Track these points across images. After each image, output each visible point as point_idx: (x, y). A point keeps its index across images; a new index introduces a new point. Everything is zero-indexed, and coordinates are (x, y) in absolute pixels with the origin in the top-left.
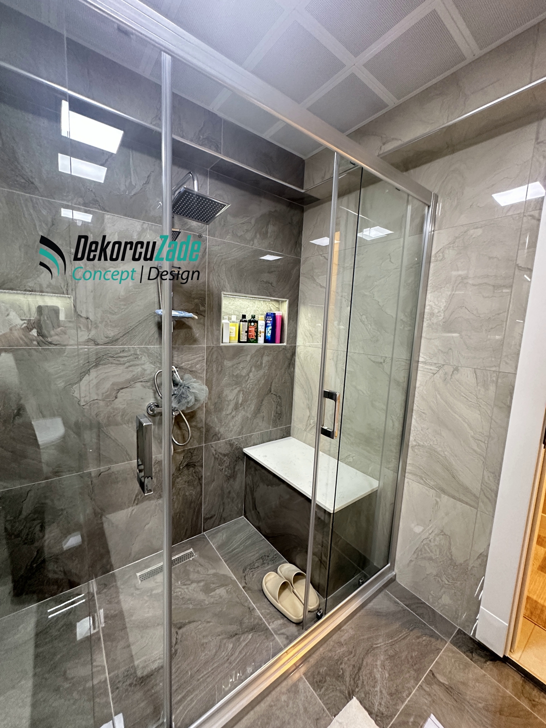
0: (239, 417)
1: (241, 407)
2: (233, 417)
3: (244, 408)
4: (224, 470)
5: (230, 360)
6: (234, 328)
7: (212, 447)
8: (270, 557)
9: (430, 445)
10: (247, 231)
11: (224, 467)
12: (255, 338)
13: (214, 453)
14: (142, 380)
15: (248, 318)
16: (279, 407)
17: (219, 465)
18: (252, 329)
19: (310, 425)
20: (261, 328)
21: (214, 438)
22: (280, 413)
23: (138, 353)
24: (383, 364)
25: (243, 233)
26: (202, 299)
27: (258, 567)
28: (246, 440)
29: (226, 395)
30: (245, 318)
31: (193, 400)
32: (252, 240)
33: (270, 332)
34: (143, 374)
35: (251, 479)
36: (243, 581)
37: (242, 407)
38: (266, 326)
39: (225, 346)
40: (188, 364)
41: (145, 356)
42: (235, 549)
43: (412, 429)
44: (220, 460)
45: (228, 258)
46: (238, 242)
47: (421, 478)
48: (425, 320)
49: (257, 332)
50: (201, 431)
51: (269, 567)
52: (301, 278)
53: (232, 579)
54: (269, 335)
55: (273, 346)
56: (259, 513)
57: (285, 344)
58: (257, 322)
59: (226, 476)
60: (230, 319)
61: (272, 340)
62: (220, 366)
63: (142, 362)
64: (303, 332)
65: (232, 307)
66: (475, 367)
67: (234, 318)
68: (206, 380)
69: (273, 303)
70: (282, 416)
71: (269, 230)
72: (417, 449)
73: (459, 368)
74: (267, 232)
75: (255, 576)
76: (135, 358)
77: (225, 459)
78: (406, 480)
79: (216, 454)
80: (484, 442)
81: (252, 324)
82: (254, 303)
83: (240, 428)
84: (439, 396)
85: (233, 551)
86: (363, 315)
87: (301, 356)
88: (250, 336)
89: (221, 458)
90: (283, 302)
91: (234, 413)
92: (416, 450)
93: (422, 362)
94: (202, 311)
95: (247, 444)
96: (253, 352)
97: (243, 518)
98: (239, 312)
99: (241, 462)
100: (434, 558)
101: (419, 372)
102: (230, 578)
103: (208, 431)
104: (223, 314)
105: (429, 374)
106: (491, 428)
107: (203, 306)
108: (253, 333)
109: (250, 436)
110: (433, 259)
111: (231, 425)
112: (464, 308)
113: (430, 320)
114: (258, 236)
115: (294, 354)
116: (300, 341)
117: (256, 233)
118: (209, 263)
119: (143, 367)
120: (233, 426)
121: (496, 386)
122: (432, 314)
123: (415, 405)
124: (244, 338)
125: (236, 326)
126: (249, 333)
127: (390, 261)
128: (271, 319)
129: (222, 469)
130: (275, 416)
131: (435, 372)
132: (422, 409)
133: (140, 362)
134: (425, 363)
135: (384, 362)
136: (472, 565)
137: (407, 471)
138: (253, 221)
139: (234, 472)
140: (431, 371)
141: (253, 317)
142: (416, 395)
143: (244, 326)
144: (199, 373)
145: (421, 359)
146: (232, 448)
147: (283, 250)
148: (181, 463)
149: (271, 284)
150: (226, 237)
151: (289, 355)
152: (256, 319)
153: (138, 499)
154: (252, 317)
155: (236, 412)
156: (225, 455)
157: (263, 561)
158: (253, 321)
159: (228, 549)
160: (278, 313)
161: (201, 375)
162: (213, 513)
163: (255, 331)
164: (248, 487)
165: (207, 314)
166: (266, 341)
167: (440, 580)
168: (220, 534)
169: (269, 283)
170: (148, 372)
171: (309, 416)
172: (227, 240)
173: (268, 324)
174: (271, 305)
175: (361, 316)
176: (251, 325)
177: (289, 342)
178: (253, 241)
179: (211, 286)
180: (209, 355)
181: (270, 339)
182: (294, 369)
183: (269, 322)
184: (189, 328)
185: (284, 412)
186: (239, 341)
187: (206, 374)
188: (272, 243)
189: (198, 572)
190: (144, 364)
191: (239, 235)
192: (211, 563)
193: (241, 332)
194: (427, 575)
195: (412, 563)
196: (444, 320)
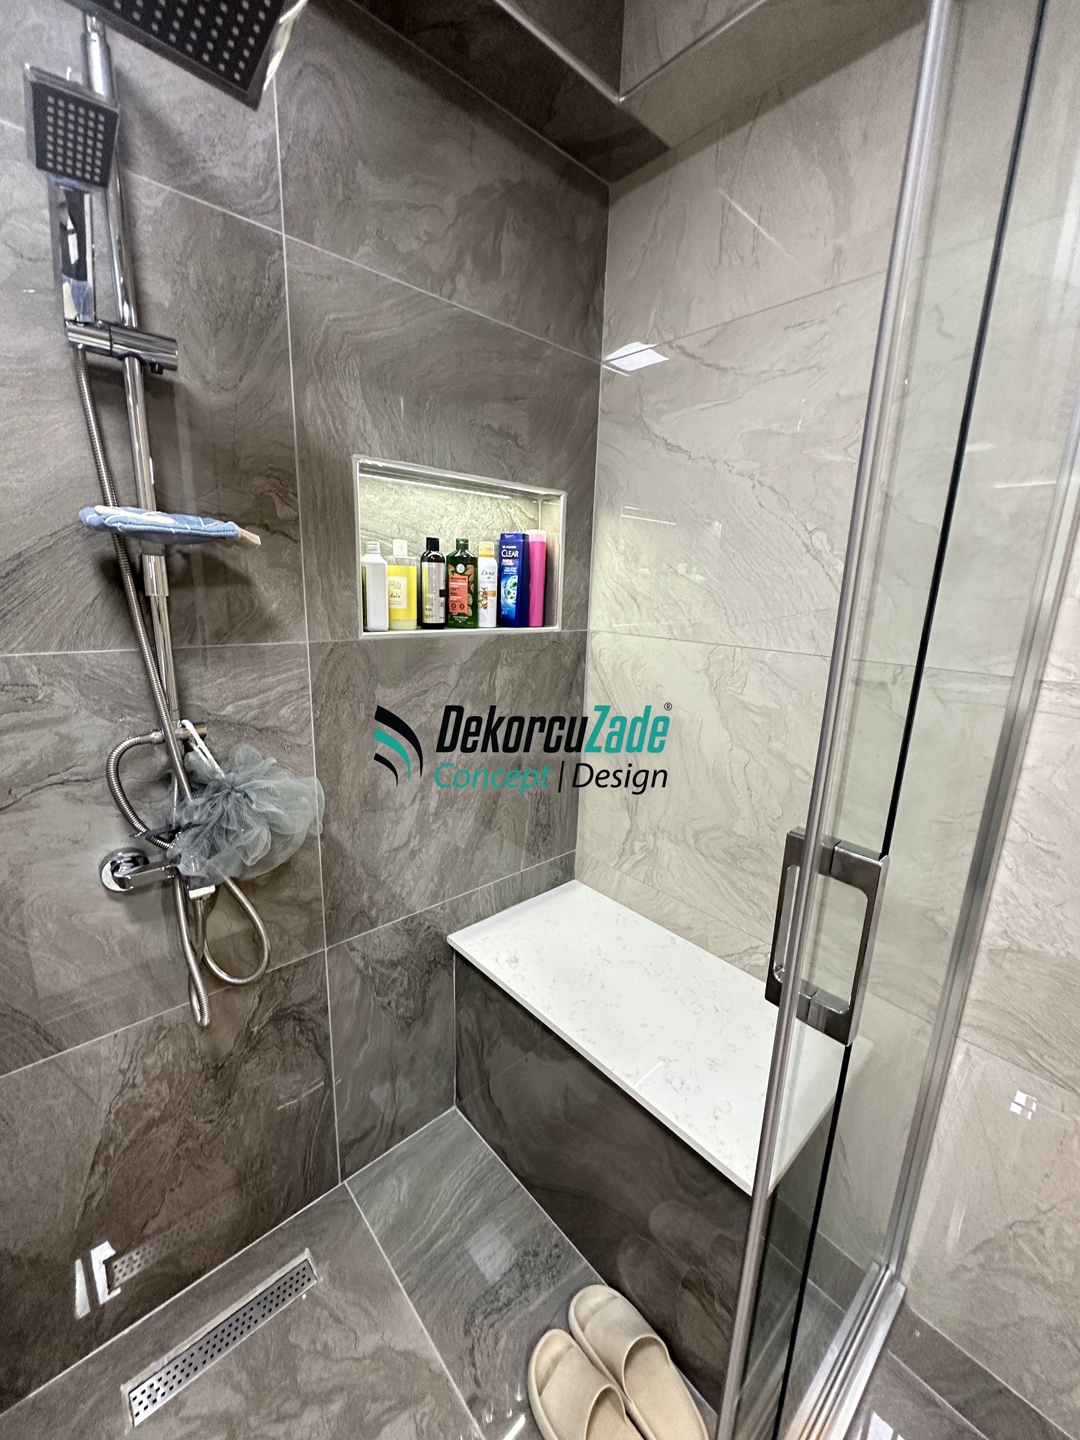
0: (431, 852)
1: (434, 822)
2: (413, 854)
3: (445, 824)
4: (393, 1004)
5: (395, 686)
6: (403, 581)
7: (353, 949)
8: (542, 1257)
10: (431, 238)
11: (394, 996)
12: (470, 612)
13: (362, 964)
14: (64, 776)
15: (447, 549)
16: (543, 808)
17: (378, 994)
18: (460, 585)
19: (633, 853)
20: (487, 582)
21: (357, 925)
22: (544, 822)
23: (34, 679)
24: (890, 687)
25: (415, 245)
26: (283, 480)
27: (509, 1302)
28: (454, 911)
29: (388, 793)
30: (437, 549)
31: (266, 836)
32: (452, 274)
33: (514, 592)
34: (69, 754)
35: (473, 1020)
36: (468, 1371)
37: (441, 822)
38: (501, 574)
39: (376, 643)
40: (251, 708)
41: (65, 690)
42: (437, 1236)
44: (381, 981)
45: (367, 332)
46: (400, 276)
47: (1022, 1049)
49: (474, 593)
50: (312, 911)
51: (541, 1299)
52: (603, 427)
53: (434, 1366)
54: (510, 601)
55: (523, 636)
56: (500, 1113)
57: (556, 628)
58: (474, 561)
59: (403, 1018)
60: (386, 552)
61: (521, 617)
62: (362, 706)
63: (57, 712)
64: (608, 593)
65: (393, 514)
67: (400, 549)
68: (319, 754)
69: (520, 503)
70: (551, 831)
71: (505, 251)
72: (1011, 961)
74: (497, 252)
75: (502, 1343)
76: (24, 699)
77: (395, 975)
78: (961, 1046)
79: (367, 968)
81: (460, 568)
82: (464, 501)
83: (436, 879)
85: (431, 1243)
86: (816, 529)
87: (604, 663)
88: (454, 606)
89: (382, 974)
90: (548, 498)
91: (415, 843)
92: (1006, 965)
93: (1056, 684)
94: (285, 522)
95: (458, 922)
96: (466, 655)
97: (455, 1112)
98: (418, 532)
99: (443, 974)
100: (1051, 1279)
102: (428, 1362)
103: (335, 907)
104: (361, 535)
107: (287, 500)
108: (461, 598)
109: (467, 899)
111: (408, 876)
114: (469, 265)
115: (581, 655)
116: (600, 619)
117: (461, 253)
118: (297, 343)
119: (63, 729)
120: (416, 880)
124: (434, 613)
125: (408, 575)
126: (452, 598)
127: (939, 329)
128: (516, 554)
129: (389, 1003)
130: (532, 833)
132: (1043, 838)
133: (46, 714)
135: (894, 683)
137: (966, 1020)
138: (450, 203)
139: (424, 1002)
141: (463, 546)
143: (435, 574)
144: (293, 734)
146: (414, 941)
147: (548, 329)
148: (253, 1017)
149: (515, 438)
150: (355, 250)
151: (567, 660)
152: (471, 552)
153: (108, 1158)
154: (458, 546)
155: (421, 840)
156: (393, 965)
157: (522, 1276)
158: (460, 560)
159: (417, 1239)
160: (534, 535)
161: (299, 741)
162: (367, 1124)
163: (469, 592)
164: (465, 1036)
165: (306, 531)
166: (502, 620)
167: (1069, 1344)
168: (391, 1182)
169: (508, 434)
170: (89, 746)
171: (630, 831)
172: (357, 261)
173: (507, 570)
174: (512, 511)
175: (811, 533)
176: (455, 571)
177: (569, 622)
178: (453, 280)
179: (311, 430)
180: (323, 672)
181: (513, 615)
182: (582, 698)
183: (509, 562)
184: (244, 581)
185: (557, 819)
186: (421, 624)
187: (317, 735)
188: (514, 297)
189: (326, 1353)
190: (63, 720)
191: (403, 249)
192: (366, 1303)
193: (427, 595)
194: (1022, 1318)
195: (967, 1276)
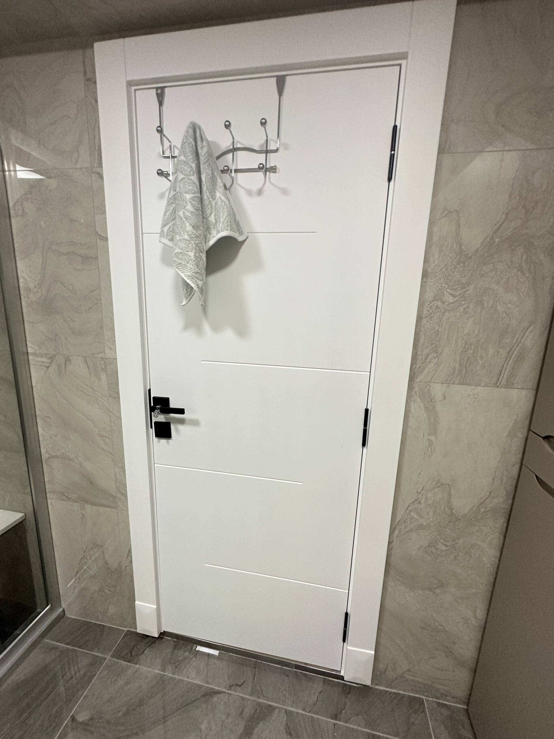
9: (63, 453)
43: (41, 439)
47: (63, 494)
48: (22, 297)
66: (85, 355)
72: (51, 462)
73: (70, 357)
78: (49, 501)
80: (109, 438)
84: (58, 394)
93: (32, 353)
100: (93, 574)
101: (31, 366)
105: (43, 368)
106: (111, 421)
110: (12, 212)
112: (59, 282)
113: (28, 296)
121: (106, 374)
122: (28, 289)
123: (37, 410)
131: (48, 365)
132: (45, 412)
134: (35, 354)
136: (125, 565)
137: (47, 490)
140: (43, 364)
142: (35, 397)
145: (30, 350)
167: (103, 593)
194: (92, 594)
196: (43, 297)
